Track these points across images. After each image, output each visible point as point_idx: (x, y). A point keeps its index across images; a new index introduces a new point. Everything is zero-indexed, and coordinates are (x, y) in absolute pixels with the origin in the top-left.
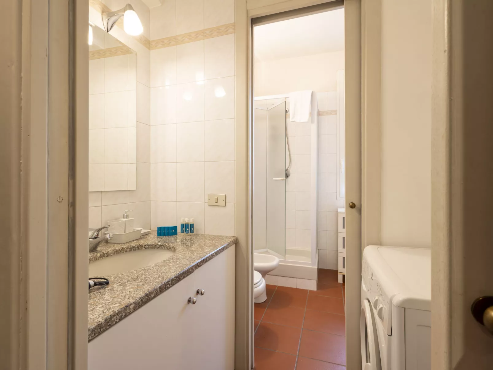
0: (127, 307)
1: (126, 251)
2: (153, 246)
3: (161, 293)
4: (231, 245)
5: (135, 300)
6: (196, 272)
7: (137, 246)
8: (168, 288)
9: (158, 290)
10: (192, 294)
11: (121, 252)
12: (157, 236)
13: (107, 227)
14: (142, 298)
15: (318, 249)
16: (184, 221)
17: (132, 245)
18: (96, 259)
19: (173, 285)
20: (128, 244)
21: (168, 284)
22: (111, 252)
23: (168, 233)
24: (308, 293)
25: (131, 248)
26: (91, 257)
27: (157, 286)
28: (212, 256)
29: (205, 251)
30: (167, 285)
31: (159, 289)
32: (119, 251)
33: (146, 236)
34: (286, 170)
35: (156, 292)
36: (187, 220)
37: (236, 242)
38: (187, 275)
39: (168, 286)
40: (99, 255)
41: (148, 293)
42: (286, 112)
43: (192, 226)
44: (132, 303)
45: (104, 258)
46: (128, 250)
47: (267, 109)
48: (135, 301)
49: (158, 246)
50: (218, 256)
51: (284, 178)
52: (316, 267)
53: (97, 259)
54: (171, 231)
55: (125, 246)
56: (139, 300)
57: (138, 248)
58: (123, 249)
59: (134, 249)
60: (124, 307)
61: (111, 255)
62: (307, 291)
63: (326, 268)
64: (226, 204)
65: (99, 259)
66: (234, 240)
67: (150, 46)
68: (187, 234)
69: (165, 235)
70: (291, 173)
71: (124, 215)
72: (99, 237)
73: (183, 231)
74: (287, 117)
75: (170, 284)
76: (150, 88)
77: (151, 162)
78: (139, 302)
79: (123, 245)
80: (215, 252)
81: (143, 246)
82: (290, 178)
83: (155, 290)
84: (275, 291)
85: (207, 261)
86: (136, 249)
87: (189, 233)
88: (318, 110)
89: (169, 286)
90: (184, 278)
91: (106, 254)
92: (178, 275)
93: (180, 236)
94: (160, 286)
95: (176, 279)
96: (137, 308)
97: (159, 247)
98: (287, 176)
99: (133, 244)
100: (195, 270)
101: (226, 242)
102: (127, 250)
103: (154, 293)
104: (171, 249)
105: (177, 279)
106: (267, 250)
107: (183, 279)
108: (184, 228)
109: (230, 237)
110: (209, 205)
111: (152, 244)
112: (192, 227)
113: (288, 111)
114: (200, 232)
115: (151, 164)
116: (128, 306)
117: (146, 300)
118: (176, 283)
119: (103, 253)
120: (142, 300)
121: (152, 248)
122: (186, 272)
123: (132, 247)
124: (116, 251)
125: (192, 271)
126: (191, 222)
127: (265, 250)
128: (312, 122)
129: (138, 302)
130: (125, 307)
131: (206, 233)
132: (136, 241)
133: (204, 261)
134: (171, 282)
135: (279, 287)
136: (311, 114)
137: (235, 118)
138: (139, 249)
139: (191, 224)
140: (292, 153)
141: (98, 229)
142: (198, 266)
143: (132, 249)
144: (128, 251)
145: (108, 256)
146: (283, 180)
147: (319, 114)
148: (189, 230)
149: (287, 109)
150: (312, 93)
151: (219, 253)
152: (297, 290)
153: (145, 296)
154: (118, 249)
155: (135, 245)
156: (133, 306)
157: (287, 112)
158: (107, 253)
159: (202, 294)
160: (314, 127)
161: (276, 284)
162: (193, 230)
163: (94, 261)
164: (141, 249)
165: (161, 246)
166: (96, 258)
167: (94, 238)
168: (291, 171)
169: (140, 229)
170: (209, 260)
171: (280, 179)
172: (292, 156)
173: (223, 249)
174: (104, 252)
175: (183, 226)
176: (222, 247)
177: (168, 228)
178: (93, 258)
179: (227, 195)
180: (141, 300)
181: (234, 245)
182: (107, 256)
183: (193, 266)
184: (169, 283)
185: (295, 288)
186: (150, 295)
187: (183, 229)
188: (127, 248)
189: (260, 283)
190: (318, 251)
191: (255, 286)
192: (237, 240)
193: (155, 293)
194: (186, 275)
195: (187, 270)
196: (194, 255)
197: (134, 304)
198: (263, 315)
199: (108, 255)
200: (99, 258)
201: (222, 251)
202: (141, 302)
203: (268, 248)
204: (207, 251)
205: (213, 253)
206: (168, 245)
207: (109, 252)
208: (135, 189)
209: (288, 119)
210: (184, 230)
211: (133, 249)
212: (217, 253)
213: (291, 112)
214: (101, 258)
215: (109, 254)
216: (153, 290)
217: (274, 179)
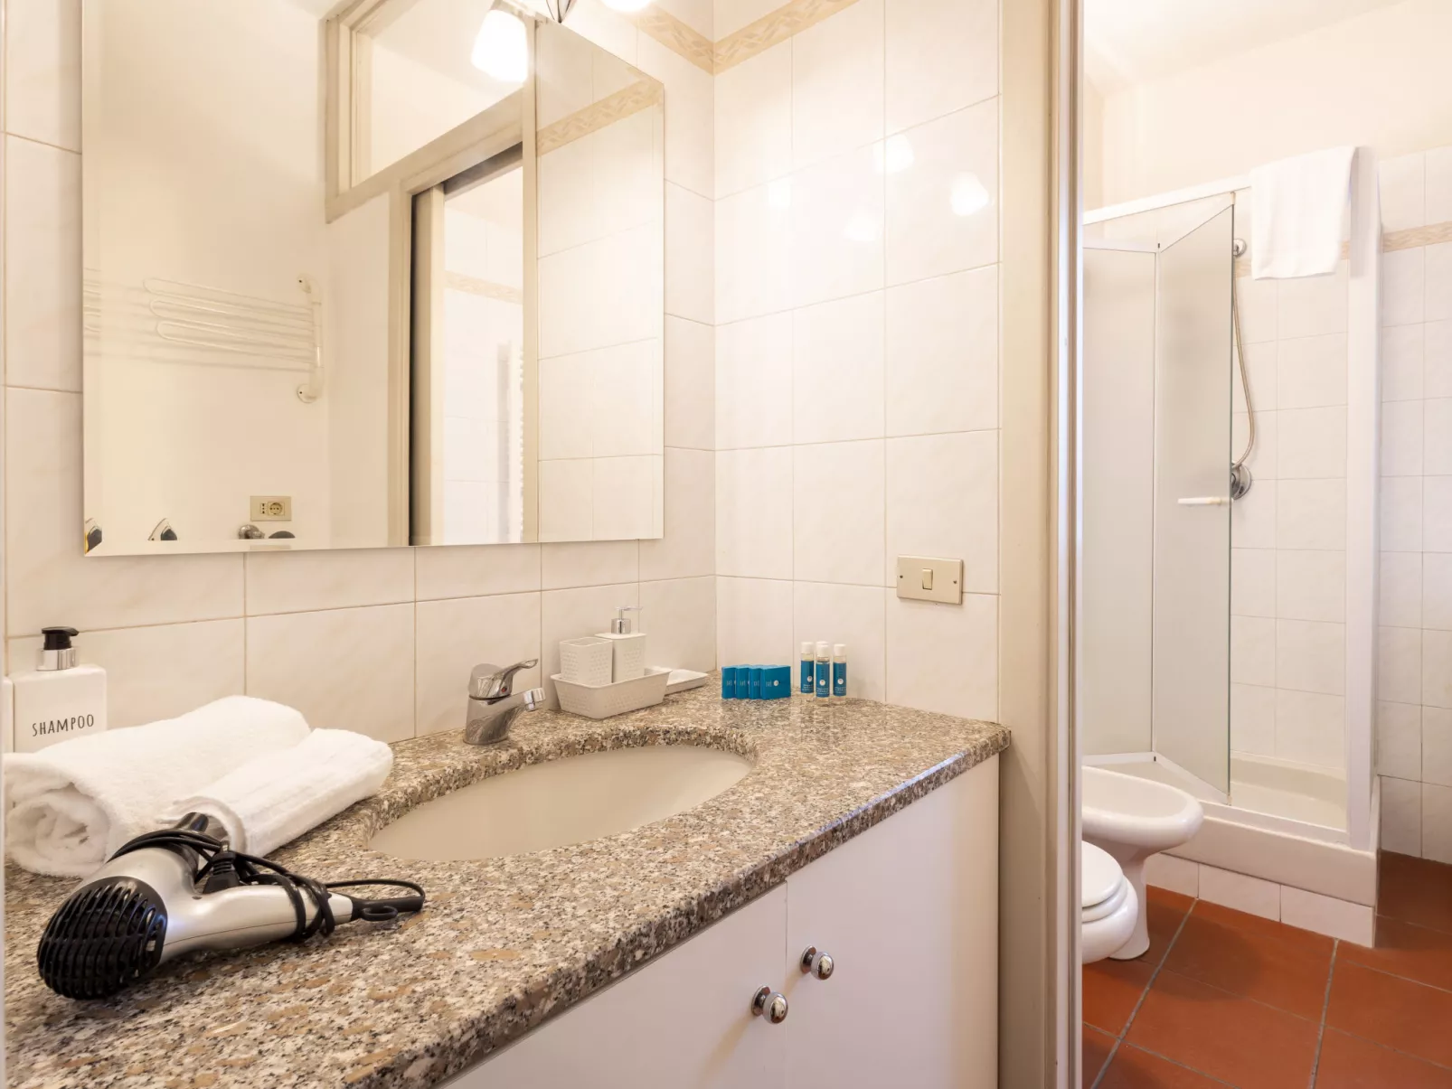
0: (388, 1077)
1: (602, 748)
2: (693, 736)
3: (597, 990)
4: (976, 762)
5: (442, 1037)
6: (798, 881)
7: (638, 733)
8: (637, 965)
9: (579, 979)
10: (775, 974)
11: (583, 749)
12: (721, 698)
13: (528, 665)
14: (482, 1025)
15: (1380, 776)
16: (811, 650)
17: (622, 728)
18: (492, 771)
19: (668, 947)
20: (612, 723)
21: (640, 946)
22: (551, 747)
23: (759, 688)
24: (1334, 954)
25: (617, 738)
26: (475, 766)
27: (577, 961)
28: (880, 812)
29: (854, 785)
30: (632, 951)
31: (583, 974)
32: (577, 746)
33: (686, 695)
34: (1231, 470)
35: (569, 986)
36: (823, 649)
37: (1002, 749)
38: (748, 900)
39: (639, 954)
40: (504, 757)
41: (519, 996)
42: (1237, 253)
43: (840, 670)
44: (422, 1052)
45: (522, 767)
46: (608, 744)
47: (1155, 249)
48: (437, 1040)
49: (708, 739)
50: (908, 809)
51: (1226, 498)
52: (1371, 854)
53: (499, 771)
54: (769, 684)
55: (599, 731)
56: (463, 1033)
57: (645, 739)
58: (590, 740)
59: (630, 742)
60: (369, 1077)
61: (550, 757)
62: (1329, 941)
63: (1416, 854)
64: (966, 596)
65: (506, 771)
66: (994, 740)
67: (712, 61)
68: (820, 699)
69: (747, 697)
70: (1254, 477)
71: (613, 622)
72: (512, 694)
73: (807, 687)
74: (1238, 271)
75: (649, 948)
76: (713, 201)
77: (717, 448)
78: (467, 1044)
79: (598, 724)
80: (895, 795)
81: (661, 733)
82: (1248, 499)
83: (563, 981)
84: (1185, 919)
85: (853, 834)
86: (635, 743)
87: (828, 695)
88: (1382, 227)
89: (645, 954)
90: (726, 912)
91: (532, 754)
92: (694, 902)
93: (799, 702)
94: (590, 958)
95: (685, 921)
96: (451, 1070)
97: (710, 744)
98: (1238, 489)
99: (628, 725)
100: (790, 873)
101: (959, 746)
102: (604, 744)
103: (554, 995)
104: (746, 756)
105: (689, 923)
106: (1155, 759)
107: (721, 917)
108: (812, 675)
109: (976, 726)
110: (900, 598)
111: (689, 730)
112: (838, 675)
113: (1245, 247)
114: (872, 695)
115: (718, 454)
116: (392, 1071)
117: (506, 1032)
118: (680, 940)
119: (521, 750)
120: (480, 1034)
121: (689, 742)
122: (738, 886)
123: (621, 734)
124: (568, 747)
125: (773, 880)
126: (834, 656)
127: (1148, 757)
128: (1356, 271)
129: (457, 1045)
130: (375, 1076)
131: (891, 700)
132: (646, 713)
133: (837, 835)
134: (652, 934)
135: (1203, 906)
136: (1349, 249)
137: (998, 262)
138: (646, 742)
139: (835, 665)
140: (1259, 405)
141: (506, 669)
142: (804, 855)
143: (623, 741)
144: (608, 746)
145: (537, 761)
146: (1220, 504)
147: (1386, 243)
148: (827, 685)
149: (1238, 243)
150: (1357, 156)
151: (917, 797)
152: (1278, 928)
153: (501, 1013)
154: (573, 738)
155: (632, 729)
156: (427, 1062)
157: (1239, 255)
158: (534, 750)
159: (823, 975)
160: (1363, 293)
161: (1190, 893)
162: (844, 684)
163: (485, 778)
164: (653, 743)
165: (717, 739)
166: (495, 769)
167: (492, 700)
168: (1257, 471)
169: (665, 670)
170: (861, 830)
171: (1208, 500)
172: (1259, 417)
173: (938, 778)
174: (526, 748)
175: (808, 667)
176: (933, 770)
177: (759, 671)
178: (484, 769)
179: (965, 563)
180: (473, 1032)
181: (994, 760)
182: (533, 763)
183: (778, 861)
184: (645, 941)
185: (1272, 922)
186: (532, 1007)
187: (809, 680)
188: (605, 738)
189: (1114, 900)
190: (1377, 780)
191: (1086, 915)
192: (1004, 739)
193: (560, 991)
194: (740, 899)
195: (747, 880)
196: (804, 801)
197: (433, 1055)
198: (1133, 1014)
199: (538, 759)
200: (504, 766)
201: (931, 786)
202: (474, 1043)
203: (1158, 752)
204: (862, 784)
205: (886, 800)
206: (739, 740)
207: (543, 751)
208: (659, 535)
209: (1242, 282)
210: (812, 682)
211: (625, 742)
212: (905, 799)
213: (1255, 256)
214: (511, 767)
215: (541, 754)
216: (550, 981)
217: (1182, 501)
